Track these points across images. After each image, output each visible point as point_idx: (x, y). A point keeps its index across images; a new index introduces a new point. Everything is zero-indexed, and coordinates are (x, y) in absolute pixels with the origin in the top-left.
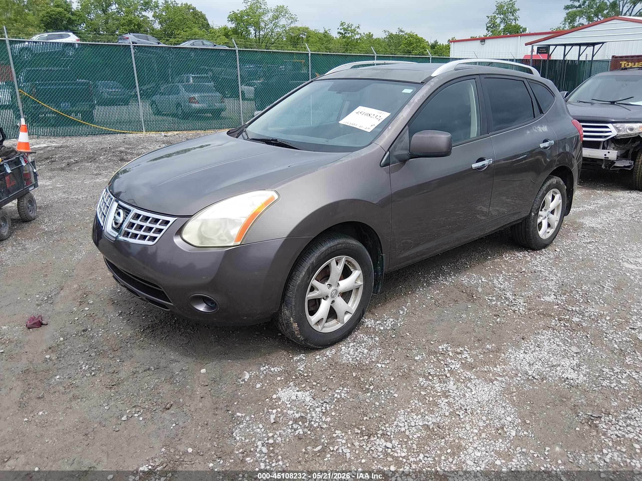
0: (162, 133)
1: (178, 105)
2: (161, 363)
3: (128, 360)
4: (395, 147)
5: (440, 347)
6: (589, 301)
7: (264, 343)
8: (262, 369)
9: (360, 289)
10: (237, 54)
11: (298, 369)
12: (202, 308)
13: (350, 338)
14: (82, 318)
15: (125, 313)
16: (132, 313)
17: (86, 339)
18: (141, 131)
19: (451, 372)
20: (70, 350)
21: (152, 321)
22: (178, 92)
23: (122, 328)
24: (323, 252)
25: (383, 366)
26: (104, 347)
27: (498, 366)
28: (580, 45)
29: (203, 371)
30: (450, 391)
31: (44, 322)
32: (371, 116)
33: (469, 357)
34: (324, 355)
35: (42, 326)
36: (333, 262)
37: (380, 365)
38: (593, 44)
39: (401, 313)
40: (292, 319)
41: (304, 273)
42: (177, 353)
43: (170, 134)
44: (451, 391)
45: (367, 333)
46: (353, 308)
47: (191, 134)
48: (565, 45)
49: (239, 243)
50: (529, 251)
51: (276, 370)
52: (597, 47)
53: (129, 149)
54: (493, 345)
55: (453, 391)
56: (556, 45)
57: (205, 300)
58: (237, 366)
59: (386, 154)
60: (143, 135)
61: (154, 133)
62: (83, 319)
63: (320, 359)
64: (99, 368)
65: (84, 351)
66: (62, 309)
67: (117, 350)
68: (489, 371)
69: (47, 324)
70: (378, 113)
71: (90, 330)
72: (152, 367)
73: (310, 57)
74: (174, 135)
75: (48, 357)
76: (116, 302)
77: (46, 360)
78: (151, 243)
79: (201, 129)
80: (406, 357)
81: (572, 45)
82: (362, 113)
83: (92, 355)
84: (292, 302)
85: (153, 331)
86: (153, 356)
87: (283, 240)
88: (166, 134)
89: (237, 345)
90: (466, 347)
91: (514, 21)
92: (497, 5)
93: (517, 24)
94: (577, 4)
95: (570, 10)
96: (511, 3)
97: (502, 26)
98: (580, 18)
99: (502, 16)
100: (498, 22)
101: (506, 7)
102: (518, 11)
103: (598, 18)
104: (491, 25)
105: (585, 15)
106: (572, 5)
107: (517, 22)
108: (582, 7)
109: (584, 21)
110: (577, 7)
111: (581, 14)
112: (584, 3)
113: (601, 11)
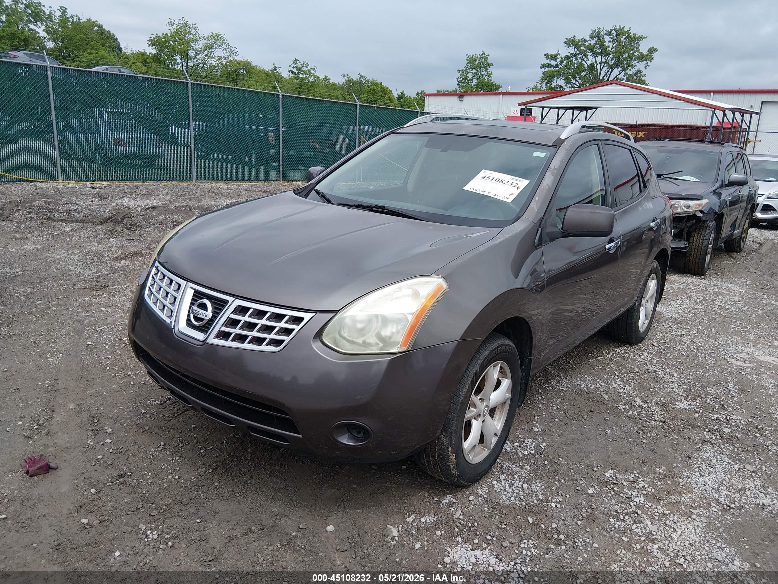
0: (88, 183)
1: (98, 146)
2: (264, 521)
3: (212, 518)
4: (546, 223)
5: (607, 475)
6: (726, 407)
7: (390, 481)
8: (408, 520)
9: (507, 403)
10: (190, 88)
11: (455, 517)
12: (345, 440)
13: (496, 469)
14: (107, 455)
15: (169, 445)
16: (181, 445)
17: (131, 489)
18: (56, 179)
19: (638, 506)
20: (115, 508)
21: (217, 457)
22: (97, 131)
23: (178, 469)
24: (486, 358)
25: (559, 505)
26: (165, 500)
27: (684, 495)
28: (573, 109)
29: (330, 528)
30: (653, 532)
31: (52, 465)
32: (504, 182)
33: (646, 486)
34: (477, 496)
35: (50, 470)
36: (490, 369)
37: (553, 505)
38: (586, 109)
39: (536, 430)
40: (450, 449)
41: (467, 386)
42: (279, 503)
43: (97, 184)
44: (655, 533)
45: (510, 460)
46: (498, 428)
47: (126, 187)
48: (559, 108)
49: (405, 349)
50: (627, 346)
51: (428, 521)
53: (49, 203)
54: (663, 468)
55: (656, 532)
56: (551, 108)
57: (350, 428)
58: (371, 517)
59: (538, 231)
60: (60, 184)
61: (74, 182)
62: (110, 457)
63: (475, 500)
64: (174, 534)
65: (137, 509)
66: (68, 442)
67: (188, 504)
68: (678, 503)
69: (57, 468)
70: (513, 179)
71: (129, 474)
72: (253, 528)
73: (281, 99)
74: (105, 187)
75: (85, 521)
76: (147, 428)
77: (84, 527)
78: (272, 349)
79: (139, 180)
80: (576, 491)
81: (567, 108)
82: (491, 178)
83: (152, 514)
84: (452, 427)
85: (226, 471)
86: (246, 510)
87: (455, 343)
88: (92, 185)
89: (355, 486)
90: (635, 472)
91: (487, 77)
92: (468, 59)
93: (491, 80)
94: (554, 63)
95: (547, 69)
96: (484, 57)
97: (475, 81)
98: (557, 79)
99: (474, 71)
100: (470, 77)
101: (478, 61)
102: (491, 67)
103: (576, 80)
104: (463, 80)
105: (563, 76)
106: (548, 64)
107: (490, 78)
108: (560, 66)
109: (562, 82)
110: (553, 67)
111: (559, 74)
112: (562, 62)
113: (579, 73)
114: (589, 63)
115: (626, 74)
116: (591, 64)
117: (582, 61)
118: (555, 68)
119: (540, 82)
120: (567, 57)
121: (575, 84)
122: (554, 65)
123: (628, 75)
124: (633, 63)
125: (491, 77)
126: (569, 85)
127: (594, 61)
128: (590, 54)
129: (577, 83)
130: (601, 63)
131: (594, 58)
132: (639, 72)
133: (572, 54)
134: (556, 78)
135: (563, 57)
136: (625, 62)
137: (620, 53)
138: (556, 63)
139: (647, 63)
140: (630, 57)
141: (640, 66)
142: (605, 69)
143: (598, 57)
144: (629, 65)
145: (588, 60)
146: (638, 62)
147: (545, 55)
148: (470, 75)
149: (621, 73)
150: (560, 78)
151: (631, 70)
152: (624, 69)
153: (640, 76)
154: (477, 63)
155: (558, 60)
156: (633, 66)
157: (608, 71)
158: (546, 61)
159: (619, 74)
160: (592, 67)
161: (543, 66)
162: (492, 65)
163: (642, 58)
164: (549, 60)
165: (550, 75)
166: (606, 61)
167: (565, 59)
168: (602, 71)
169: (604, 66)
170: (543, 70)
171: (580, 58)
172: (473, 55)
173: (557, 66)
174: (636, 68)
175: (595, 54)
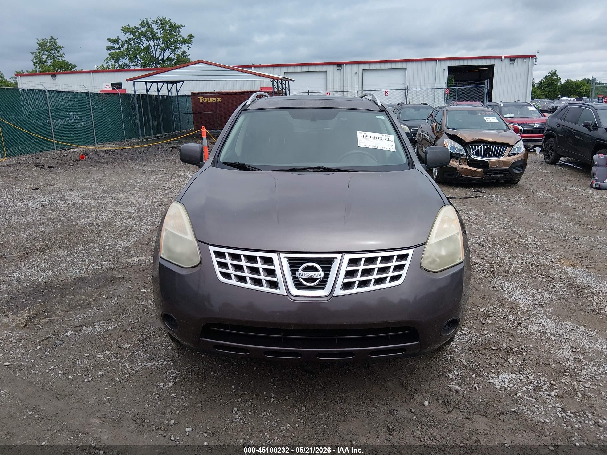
8: (451, 377)
11: (465, 364)
28: (167, 82)
29: (427, 403)
38: (176, 82)
48: (158, 82)
51: (459, 373)
52: (179, 85)
56: (153, 82)
58: (432, 385)
78: (395, 283)
82: (369, 137)
91: (60, 58)
92: (39, 42)
93: (64, 61)
94: (116, 46)
95: (112, 51)
96: (54, 41)
97: (49, 62)
98: (123, 59)
99: (47, 53)
100: (45, 58)
101: (48, 44)
102: (62, 49)
103: (138, 60)
104: (38, 61)
105: (126, 56)
106: (112, 47)
107: (63, 59)
108: (122, 49)
109: (127, 62)
110: (117, 49)
111: (123, 55)
112: (123, 45)
113: (139, 54)
114: (145, 46)
115: (175, 54)
116: (147, 47)
117: (139, 45)
118: (118, 50)
119: (106, 62)
120: (126, 41)
121: (137, 62)
122: (117, 48)
123: (177, 55)
124: (179, 46)
125: (64, 57)
126: (133, 64)
127: (148, 44)
128: (144, 39)
129: (139, 62)
130: (154, 46)
131: (148, 42)
132: (184, 52)
133: (130, 39)
134: (121, 58)
135: (123, 41)
136: (173, 45)
137: (168, 38)
138: (118, 46)
139: (189, 45)
140: (176, 41)
141: (184, 48)
142: (158, 50)
143: (151, 41)
144: (176, 48)
145: (144, 44)
146: (182, 45)
147: (108, 39)
148: (44, 57)
149: (171, 54)
150: (125, 58)
151: (179, 51)
152: (173, 51)
153: (186, 56)
154: (48, 46)
155: (119, 44)
156: (179, 48)
157: (161, 52)
158: (110, 45)
159: (170, 55)
160: (147, 49)
161: (108, 48)
162: (63, 47)
163: (184, 42)
164: (112, 44)
165: (116, 55)
166: (158, 44)
167: (125, 43)
168: (157, 52)
169: (157, 49)
170: (109, 52)
171: (137, 42)
172: (43, 40)
173: (119, 48)
174: (182, 50)
175: (148, 39)
